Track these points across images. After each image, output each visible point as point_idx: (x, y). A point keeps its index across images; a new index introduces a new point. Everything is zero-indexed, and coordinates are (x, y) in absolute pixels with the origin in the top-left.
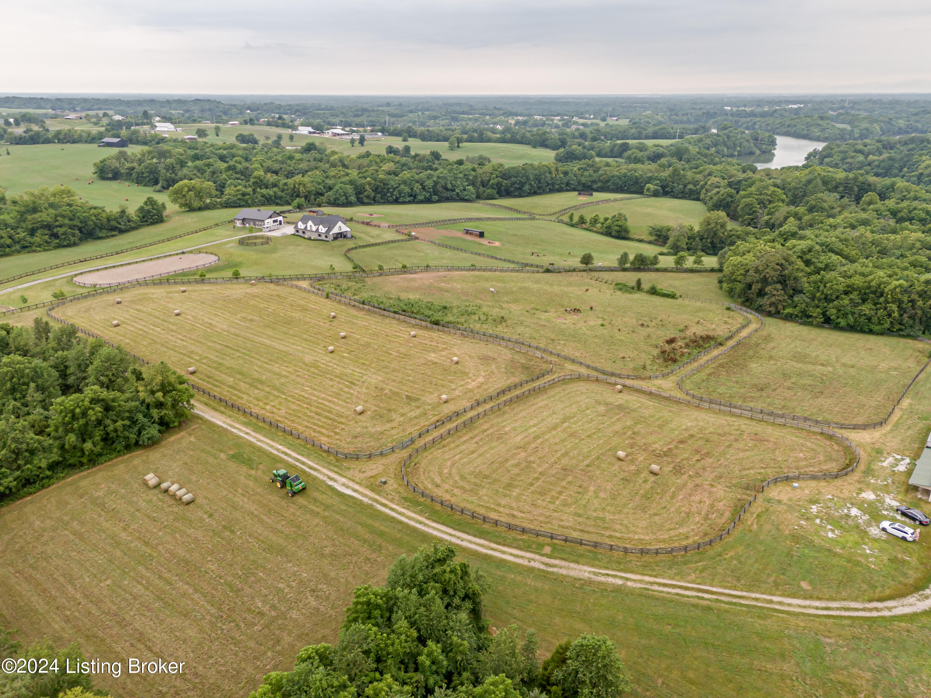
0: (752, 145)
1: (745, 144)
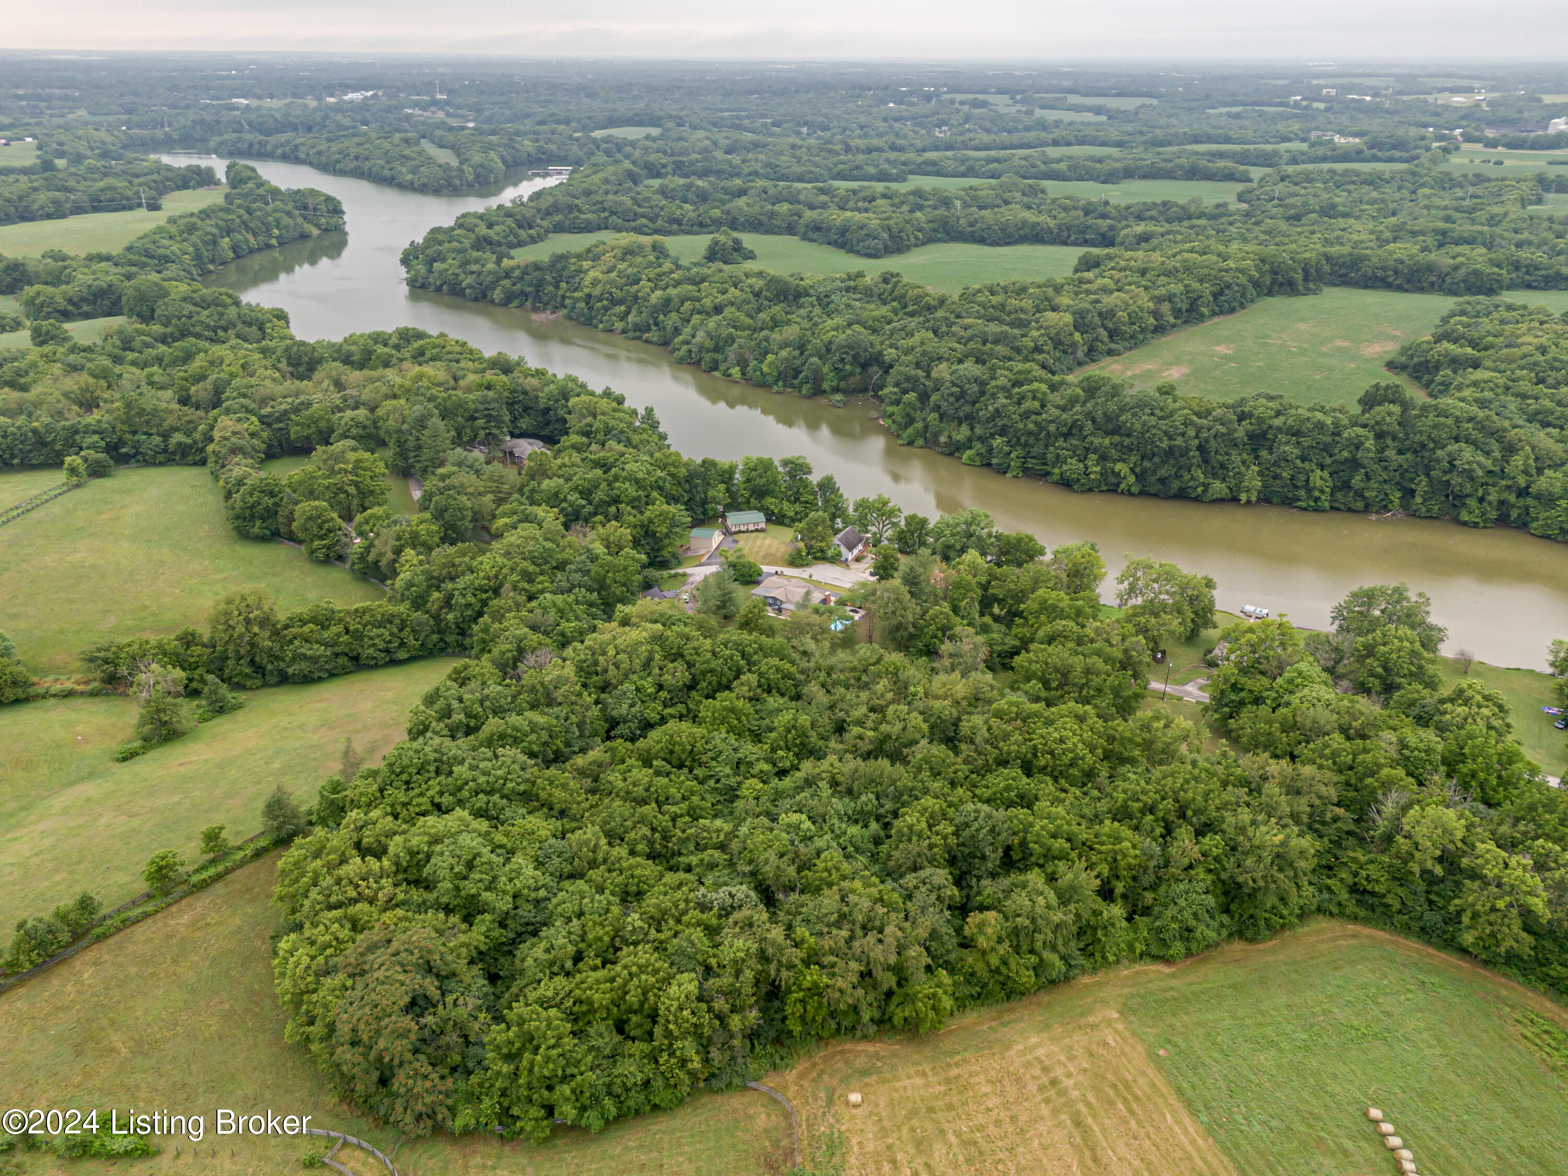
0: (300, 220)
1: (286, 220)
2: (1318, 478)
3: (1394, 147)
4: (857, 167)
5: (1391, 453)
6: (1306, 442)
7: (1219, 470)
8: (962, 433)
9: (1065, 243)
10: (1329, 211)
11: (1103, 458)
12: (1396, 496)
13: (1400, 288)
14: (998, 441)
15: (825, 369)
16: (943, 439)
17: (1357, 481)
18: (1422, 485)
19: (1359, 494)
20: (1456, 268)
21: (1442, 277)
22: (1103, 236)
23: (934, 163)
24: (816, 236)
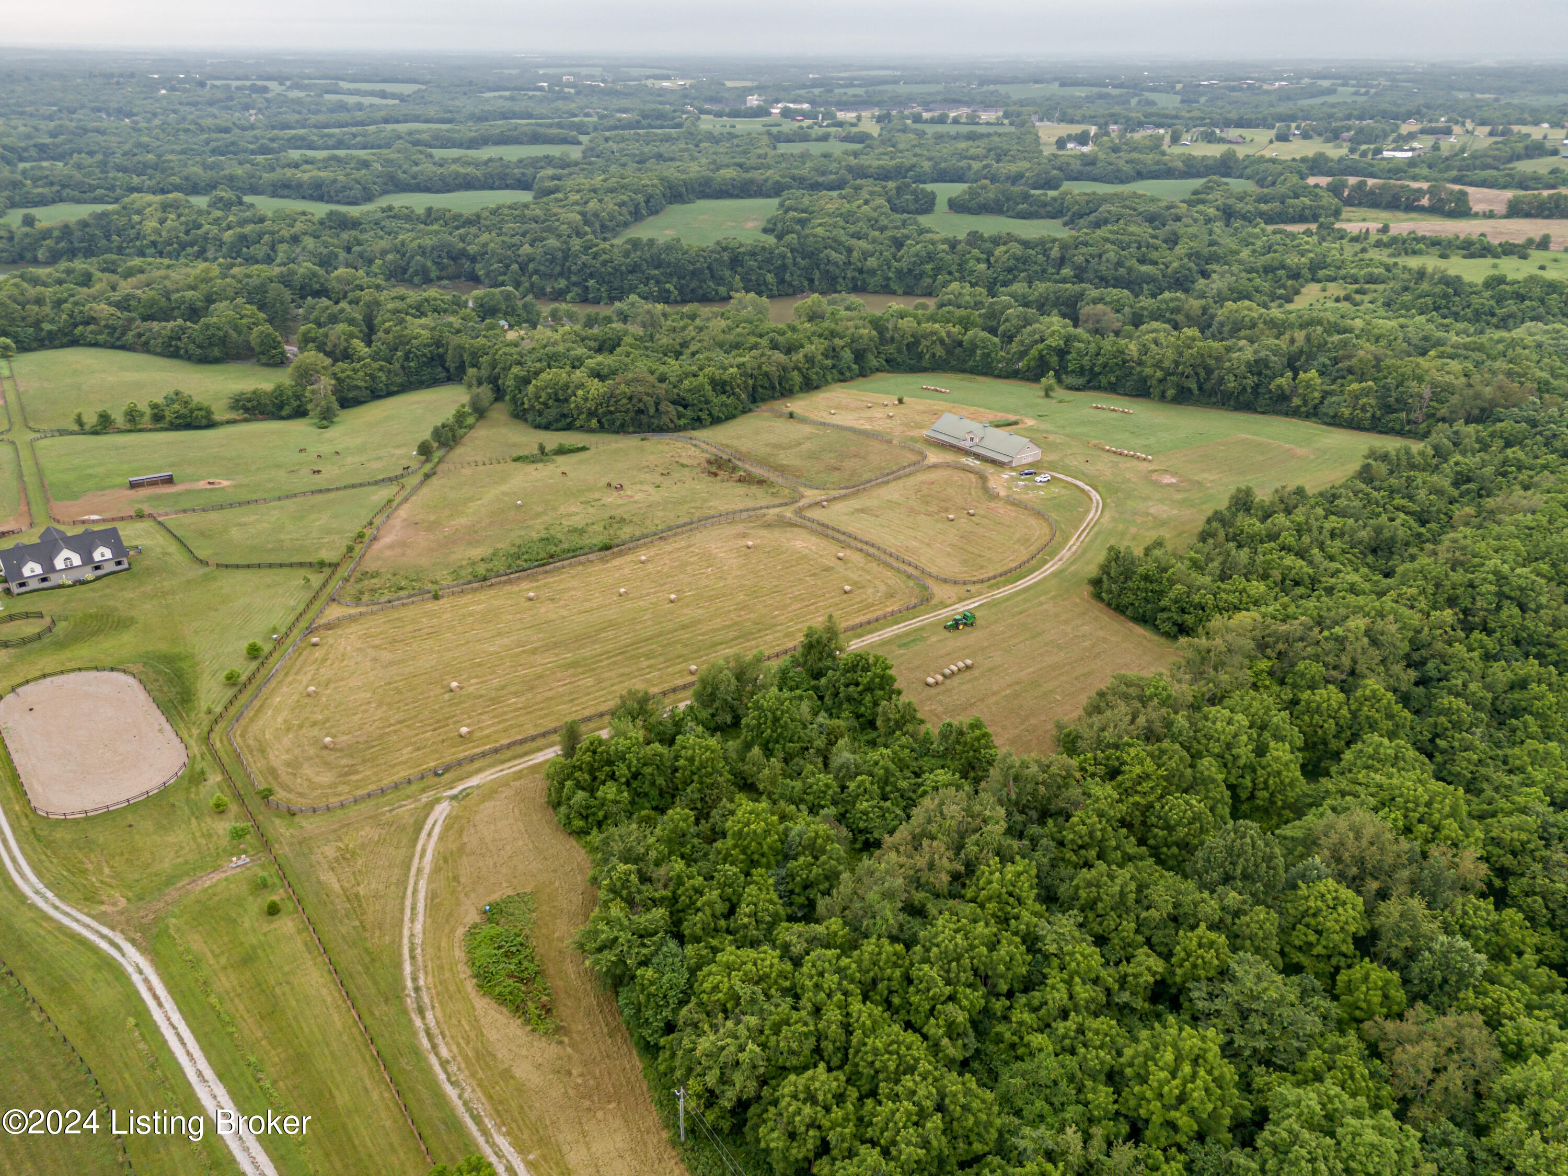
2: (770, 277)
3: (658, 118)
4: (233, 143)
5: (799, 260)
6: (759, 258)
7: (720, 281)
8: (562, 283)
9: (492, 188)
10: (659, 157)
11: (658, 282)
12: (806, 283)
13: (738, 197)
14: (591, 283)
15: (429, 264)
16: (549, 290)
17: (788, 277)
18: (817, 275)
19: (790, 285)
20: (766, 180)
21: (760, 187)
22: (519, 181)
23: (302, 138)
24: (286, 192)
